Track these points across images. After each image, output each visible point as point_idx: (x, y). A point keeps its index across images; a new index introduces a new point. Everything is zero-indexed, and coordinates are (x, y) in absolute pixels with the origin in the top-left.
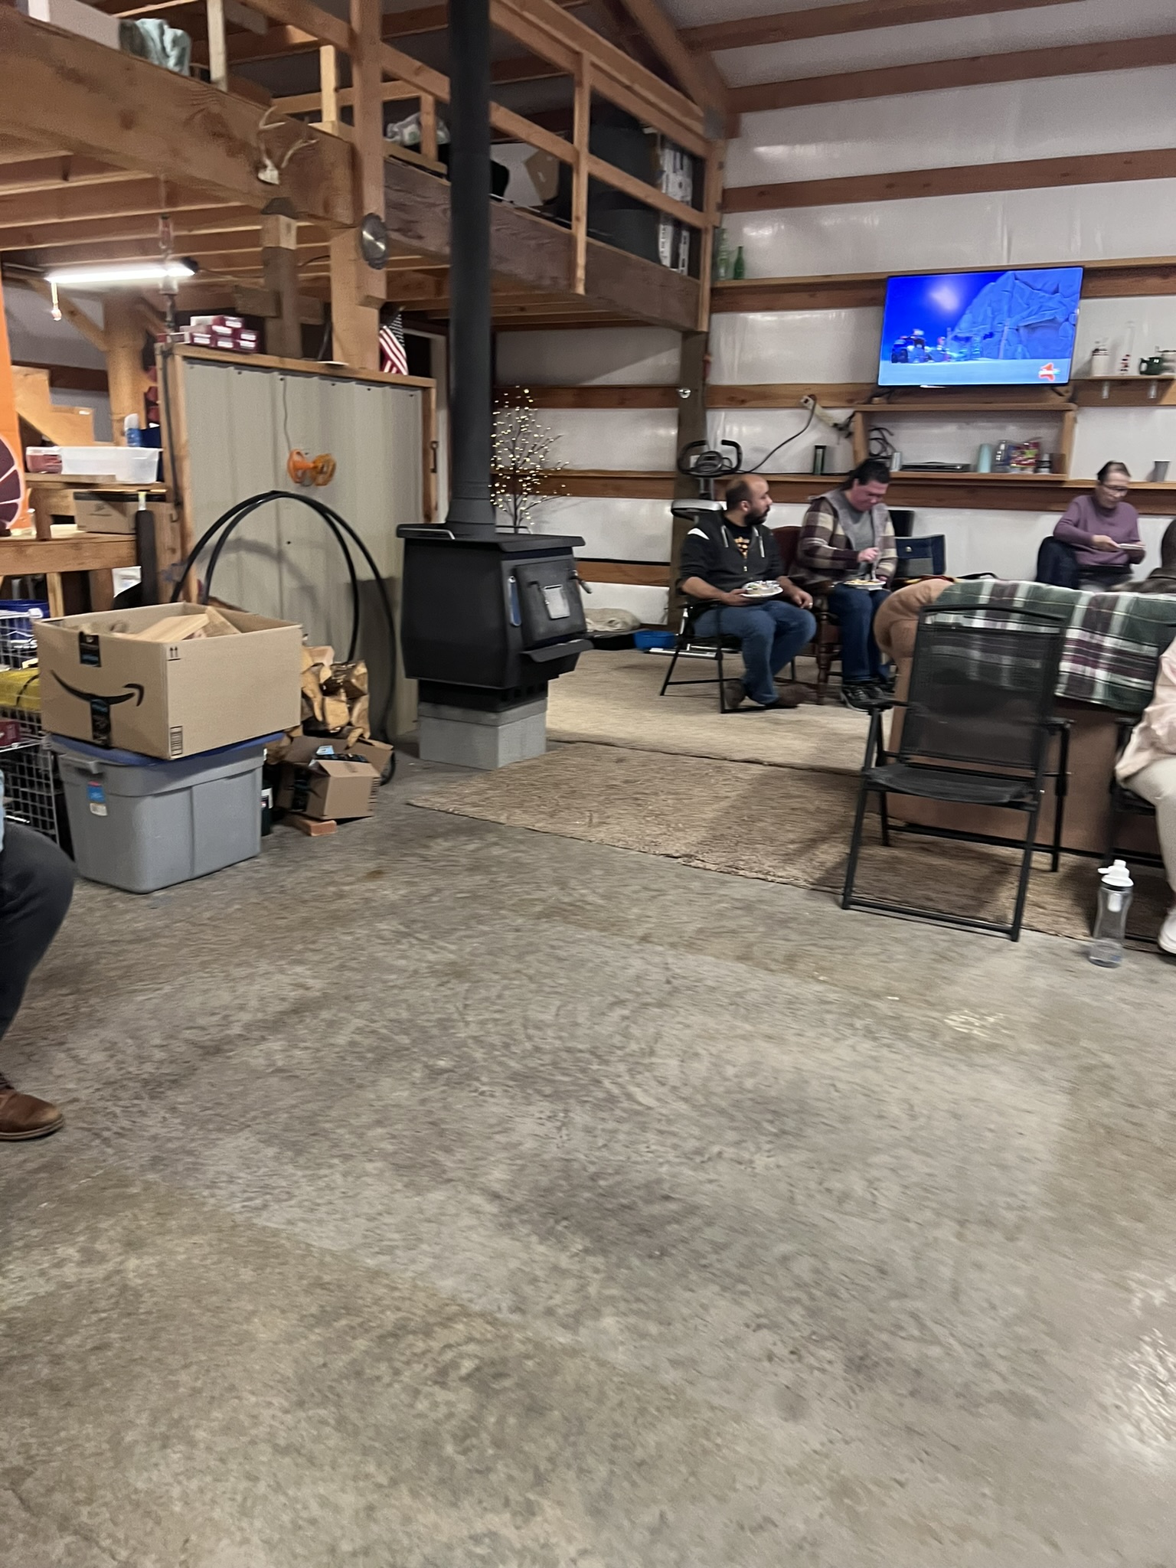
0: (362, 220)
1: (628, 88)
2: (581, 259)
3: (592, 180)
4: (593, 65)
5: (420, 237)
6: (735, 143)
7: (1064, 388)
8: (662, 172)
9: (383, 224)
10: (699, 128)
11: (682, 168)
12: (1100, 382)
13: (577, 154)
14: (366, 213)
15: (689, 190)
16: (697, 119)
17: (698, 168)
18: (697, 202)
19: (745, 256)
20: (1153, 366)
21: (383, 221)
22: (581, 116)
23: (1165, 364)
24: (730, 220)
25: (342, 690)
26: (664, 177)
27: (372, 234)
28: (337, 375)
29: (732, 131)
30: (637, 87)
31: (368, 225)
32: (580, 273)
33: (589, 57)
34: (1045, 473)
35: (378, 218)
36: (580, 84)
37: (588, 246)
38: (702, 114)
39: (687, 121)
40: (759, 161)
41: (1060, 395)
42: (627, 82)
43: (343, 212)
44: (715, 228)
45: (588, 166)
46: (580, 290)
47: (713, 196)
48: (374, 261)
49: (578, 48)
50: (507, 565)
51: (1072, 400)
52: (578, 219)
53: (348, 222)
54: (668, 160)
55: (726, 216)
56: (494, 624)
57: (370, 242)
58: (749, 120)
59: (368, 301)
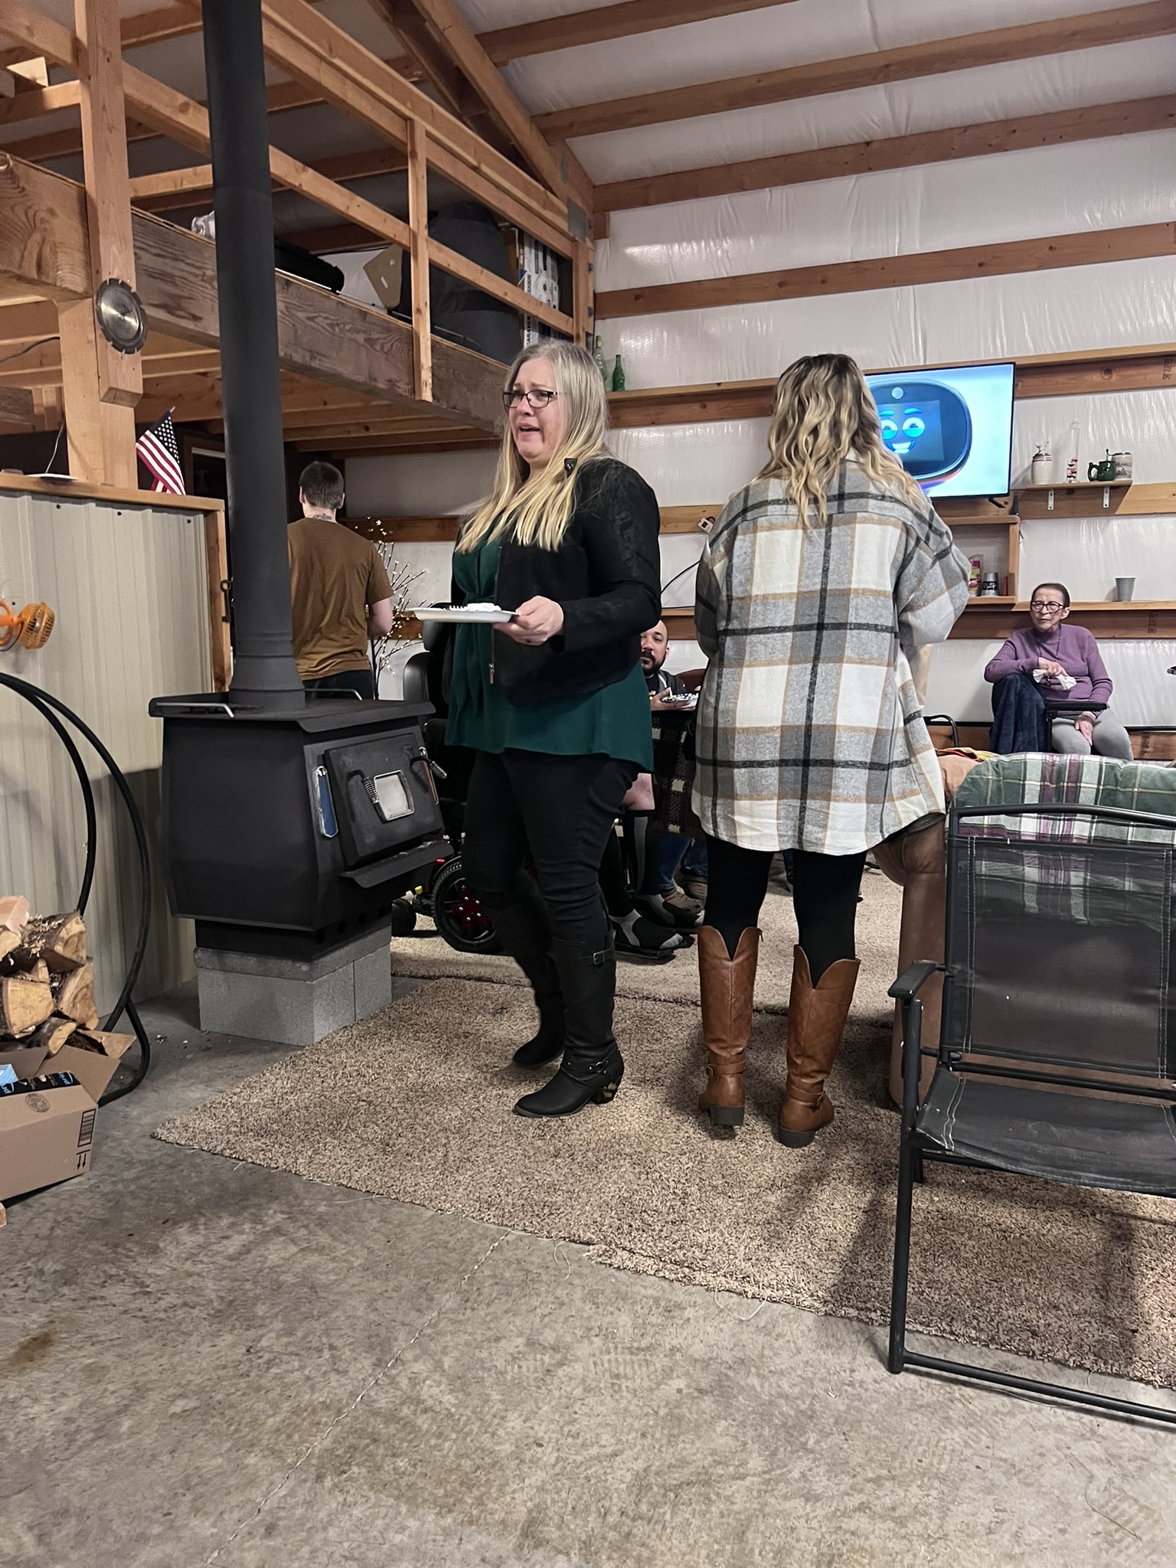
0: (98, 288)
1: (475, 169)
2: (426, 359)
3: (435, 269)
4: (429, 135)
5: (196, 318)
6: (603, 244)
7: (1005, 499)
8: (523, 272)
9: (134, 294)
10: (564, 225)
11: (545, 269)
12: (1042, 492)
13: (414, 236)
14: (106, 277)
15: (556, 293)
16: (559, 212)
17: (564, 269)
18: (566, 305)
19: (625, 367)
20: (1105, 470)
21: (134, 290)
22: (417, 192)
23: (1119, 469)
24: (604, 328)
25: (41, 964)
26: (526, 277)
27: (116, 306)
28: (61, 493)
29: (600, 231)
30: (484, 168)
31: (110, 293)
32: (426, 375)
33: (422, 125)
34: (990, 595)
35: (124, 285)
36: (414, 155)
37: (434, 346)
38: (565, 210)
39: (548, 214)
40: (632, 262)
41: (1000, 506)
42: (475, 163)
43: (71, 276)
44: (588, 335)
45: (428, 252)
46: (427, 395)
47: (583, 300)
48: (119, 340)
49: (408, 113)
50: (313, 751)
51: (1013, 512)
52: (419, 311)
53: (80, 289)
54: (529, 259)
55: (599, 323)
56: (297, 836)
57: (113, 318)
58: (619, 219)
59: (114, 395)
